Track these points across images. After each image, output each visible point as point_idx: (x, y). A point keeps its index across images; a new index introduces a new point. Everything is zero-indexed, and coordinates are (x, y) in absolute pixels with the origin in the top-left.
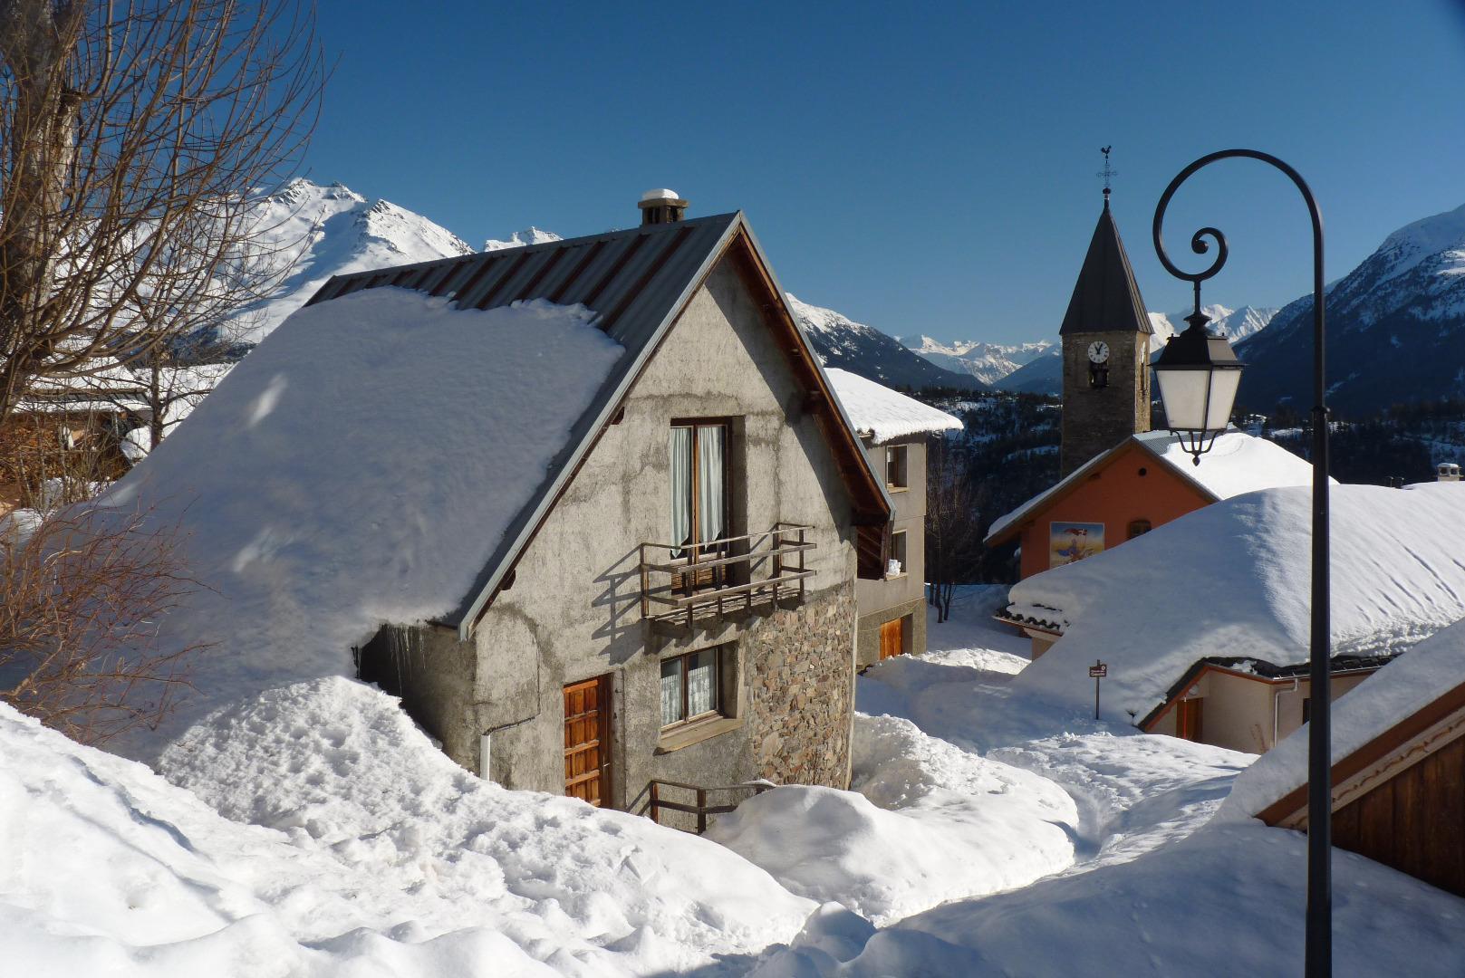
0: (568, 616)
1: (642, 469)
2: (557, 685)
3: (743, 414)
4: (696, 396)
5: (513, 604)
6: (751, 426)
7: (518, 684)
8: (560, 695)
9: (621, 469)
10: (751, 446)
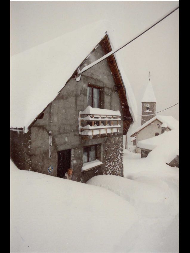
0: (60, 131)
1: (80, 94)
2: (56, 151)
3: (104, 86)
4: (93, 79)
5: (43, 126)
6: (106, 90)
7: (44, 150)
8: (57, 154)
9: (75, 93)
10: (106, 96)
